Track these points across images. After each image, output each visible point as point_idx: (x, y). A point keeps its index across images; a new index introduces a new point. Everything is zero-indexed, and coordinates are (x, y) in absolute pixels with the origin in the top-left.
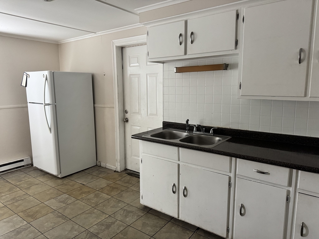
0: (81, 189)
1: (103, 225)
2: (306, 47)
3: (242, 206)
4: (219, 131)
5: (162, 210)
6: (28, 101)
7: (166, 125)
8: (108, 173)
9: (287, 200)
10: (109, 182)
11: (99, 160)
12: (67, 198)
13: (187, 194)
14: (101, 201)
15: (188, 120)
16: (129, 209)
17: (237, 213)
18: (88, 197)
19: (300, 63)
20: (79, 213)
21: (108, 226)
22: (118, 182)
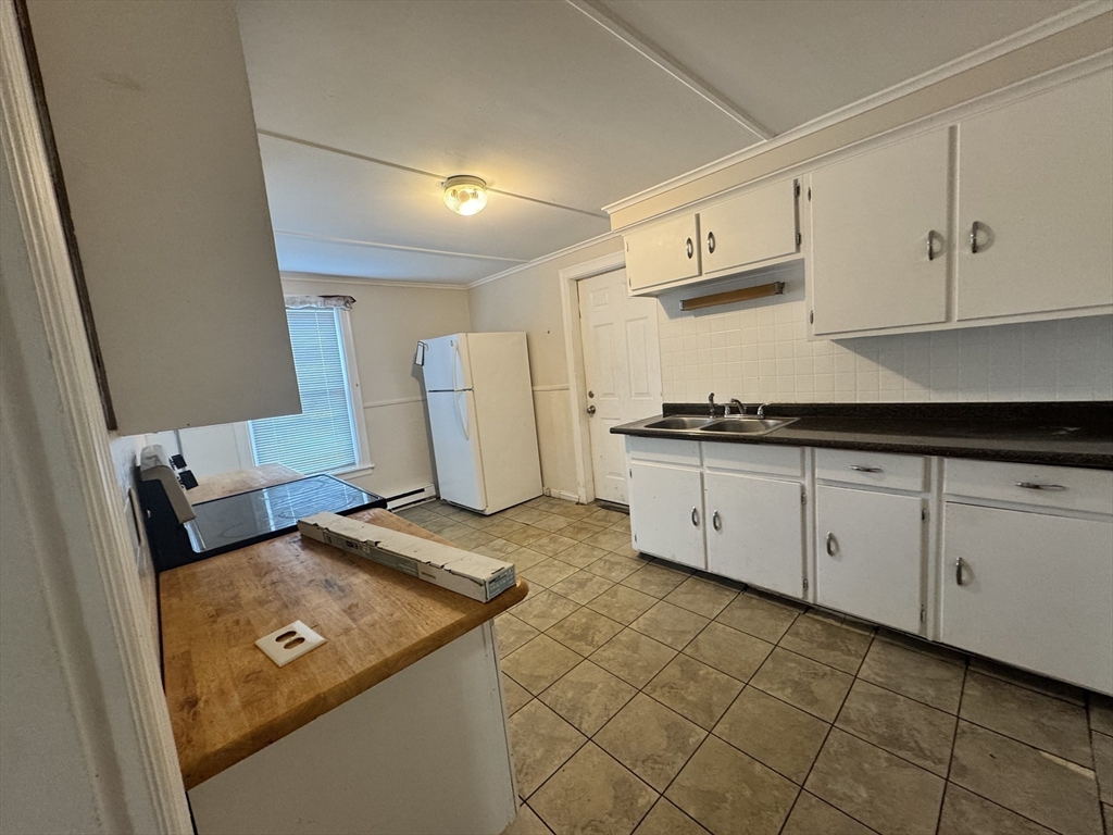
0: (525, 532)
1: (572, 582)
2: (942, 229)
3: (831, 537)
4: (773, 411)
5: (674, 556)
6: (427, 390)
7: (669, 409)
8: (566, 507)
9: (923, 518)
10: (569, 520)
11: (547, 485)
12: (505, 545)
13: (720, 524)
14: (561, 549)
15: (712, 395)
16: (612, 560)
17: (822, 551)
18: (540, 542)
19: (931, 258)
20: (529, 565)
21: (582, 585)
22: (585, 520)
